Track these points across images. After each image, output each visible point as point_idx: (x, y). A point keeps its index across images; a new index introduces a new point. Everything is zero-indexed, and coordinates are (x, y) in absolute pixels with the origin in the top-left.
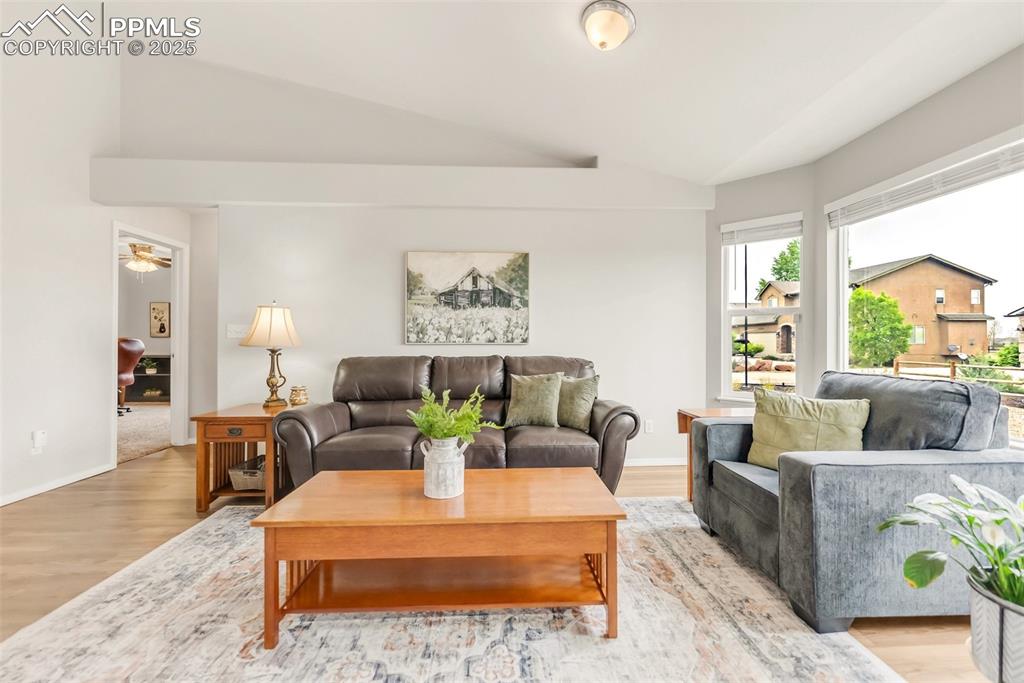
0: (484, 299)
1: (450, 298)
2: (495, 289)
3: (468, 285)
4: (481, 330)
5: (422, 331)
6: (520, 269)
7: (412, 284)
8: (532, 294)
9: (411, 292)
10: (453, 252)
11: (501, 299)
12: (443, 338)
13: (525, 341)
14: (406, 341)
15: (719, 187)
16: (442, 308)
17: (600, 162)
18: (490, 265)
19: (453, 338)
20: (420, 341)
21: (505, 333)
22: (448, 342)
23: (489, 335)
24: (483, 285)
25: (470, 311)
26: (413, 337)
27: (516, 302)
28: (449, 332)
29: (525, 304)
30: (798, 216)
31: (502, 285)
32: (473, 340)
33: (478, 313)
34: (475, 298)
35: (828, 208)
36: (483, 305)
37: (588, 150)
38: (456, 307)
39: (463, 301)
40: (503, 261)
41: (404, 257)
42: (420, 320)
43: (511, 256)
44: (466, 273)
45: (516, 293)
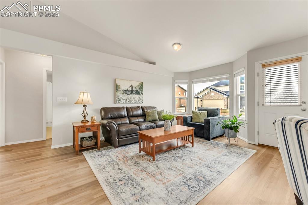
0: (134, 92)
1: (126, 92)
2: (136, 90)
3: (131, 89)
4: (133, 100)
5: (120, 100)
6: (142, 85)
7: (117, 88)
8: (144, 92)
9: (117, 90)
10: (127, 80)
11: (138, 93)
12: (125, 102)
13: (142, 103)
14: (115, 102)
16: (125, 94)
17: (156, 64)
18: (136, 84)
19: (127, 102)
20: (119, 103)
21: (139, 101)
23: (135, 101)
24: (134, 89)
25: (131, 95)
26: (117, 102)
27: (141, 93)
28: (126, 100)
29: (142, 94)
31: (138, 89)
32: (132, 102)
33: (133, 96)
34: (132, 92)
36: (134, 94)
37: (154, 61)
38: (128, 94)
39: (130, 93)
40: (138, 83)
41: (115, 80)
42: (119, 97)
43: (140, 83)
44: (130, 86)
45: (141, 91)
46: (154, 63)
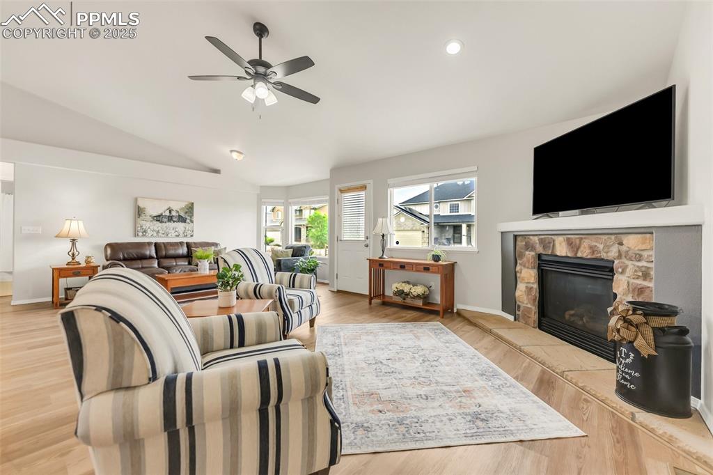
0: (174, 219)
1: (159, 218)
2: (179, 216)
3: (167, 213)
4: (173, 232)
5: (145, 231)
6: (190, 209)
7: (139, 212)
8: (195, 219)
9: (139, 215)
10: (161, 199)
11: (182, 219)
12: (155, 234)
13: (192, 236)
14: (136, 235)
15: (261, 187)
16: (155, 222)
17: (222, 172)
18: (178, 206)
19: (160, 234)
20: (143, 236)
21: (184, 233)
22: (157, 236)
23: (177, 234)
24: (174, 213)
25: (167, 224)
26: (140, 234)
27: (188, 221)
28: (158, 232)
29: (192, 222)
30: (283, 201)
31: (182, 214)
32: (169, 235)
33: (172, 225)
34: (170, 219)
35: (290, 201)
36: (174, 222)
37: (217, 167)
38: (162, 222)
39: (165, 220)
40: (183, 205)
41: (136, 200)
42: (144, 227)
43: (187, 203)
44: (166, 208)
45: (189, 218)
46: (217, 171)
